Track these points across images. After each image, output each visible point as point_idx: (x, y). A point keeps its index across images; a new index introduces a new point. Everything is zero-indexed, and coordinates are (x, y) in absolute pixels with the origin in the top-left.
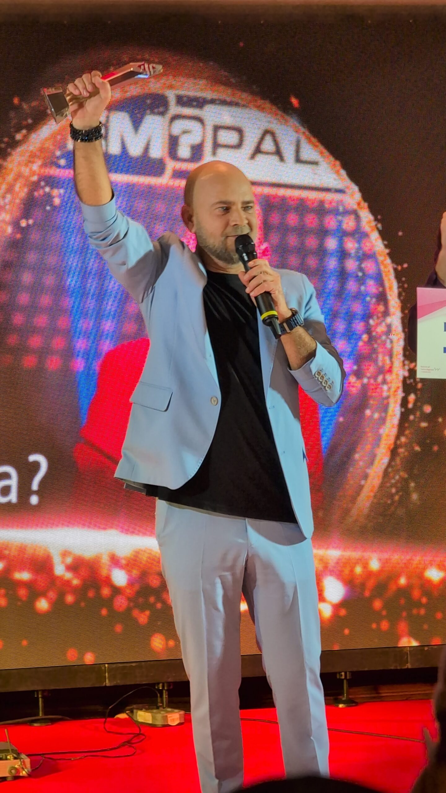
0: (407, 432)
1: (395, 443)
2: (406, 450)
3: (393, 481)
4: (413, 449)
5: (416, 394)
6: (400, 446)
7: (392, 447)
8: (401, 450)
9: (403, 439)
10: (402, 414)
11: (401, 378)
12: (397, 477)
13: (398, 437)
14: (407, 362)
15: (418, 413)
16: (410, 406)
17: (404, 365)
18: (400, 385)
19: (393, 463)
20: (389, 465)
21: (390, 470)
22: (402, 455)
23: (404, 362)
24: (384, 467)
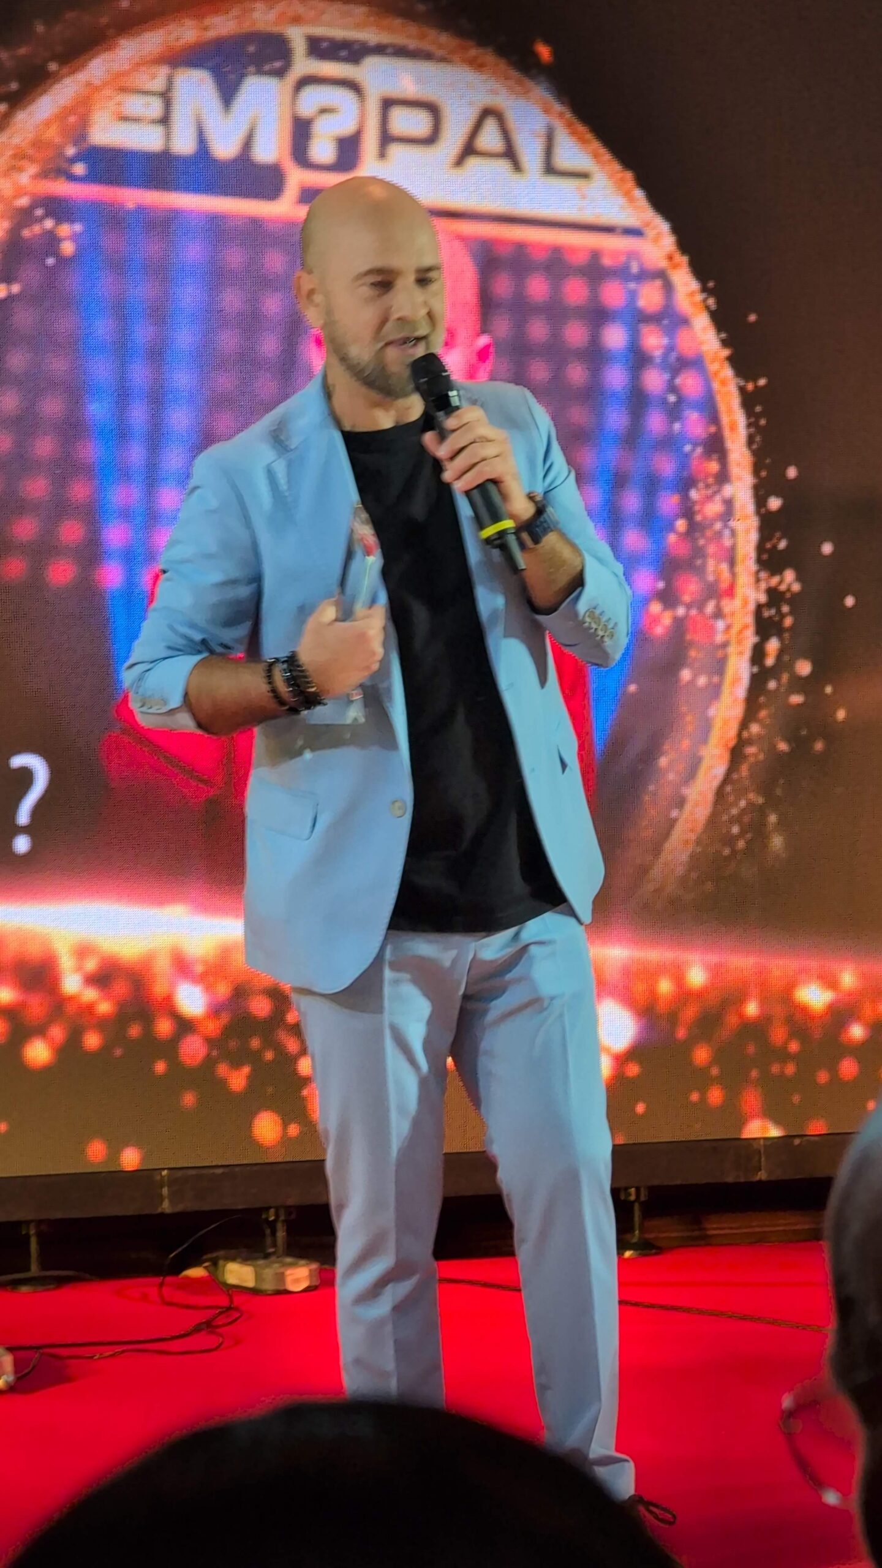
0: (763, 713)
1: (739, 735)
2: (761, 750)
3: (734, 811)
4: (774, 746)
5: (781, 639)
6: (749, 742)
7: (732, 743)
8: (751, 750)
9: (755, 728)
10: (754, 678)
11: (752, 607)
12: (743, 803)
13: (744, 725)
14: (763, 575)
15: (785, 677)
16: (770, 661)
17: (758, 580)
18: (750, 620)
19: (735, 776)
20: (727, 779)
21: (728, 788)
22: (752, 759)
23: (757, 572)
24: (716, 783)
